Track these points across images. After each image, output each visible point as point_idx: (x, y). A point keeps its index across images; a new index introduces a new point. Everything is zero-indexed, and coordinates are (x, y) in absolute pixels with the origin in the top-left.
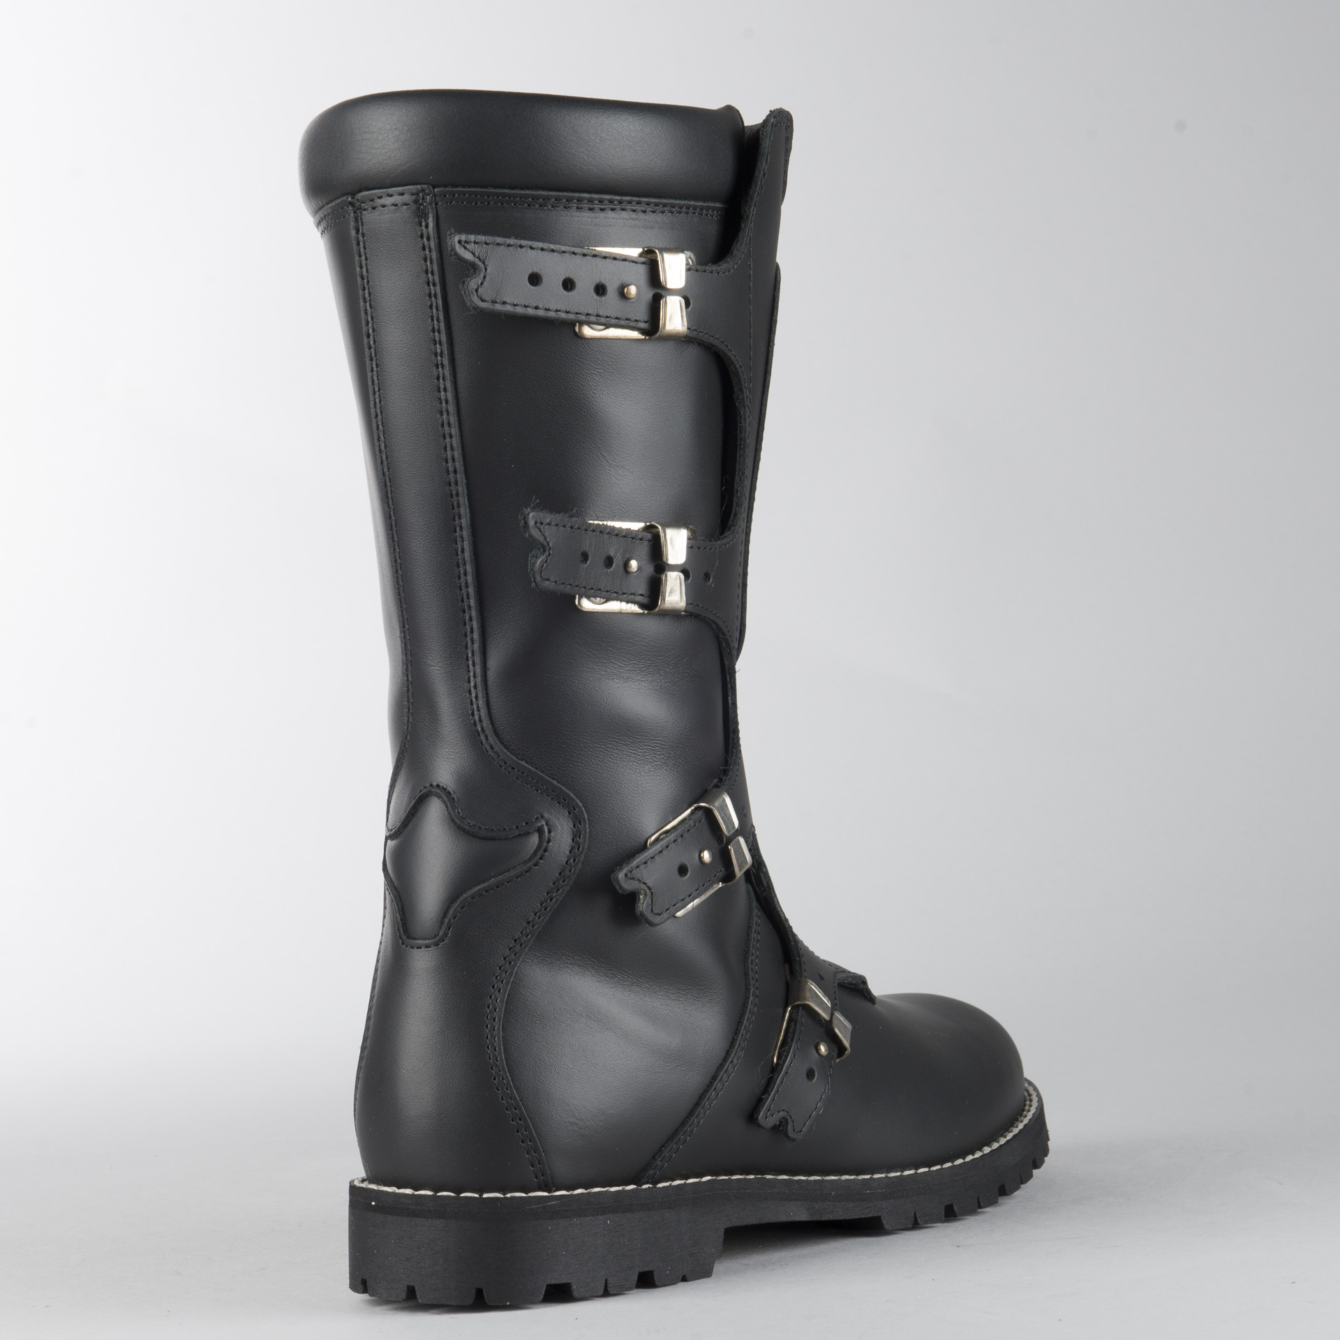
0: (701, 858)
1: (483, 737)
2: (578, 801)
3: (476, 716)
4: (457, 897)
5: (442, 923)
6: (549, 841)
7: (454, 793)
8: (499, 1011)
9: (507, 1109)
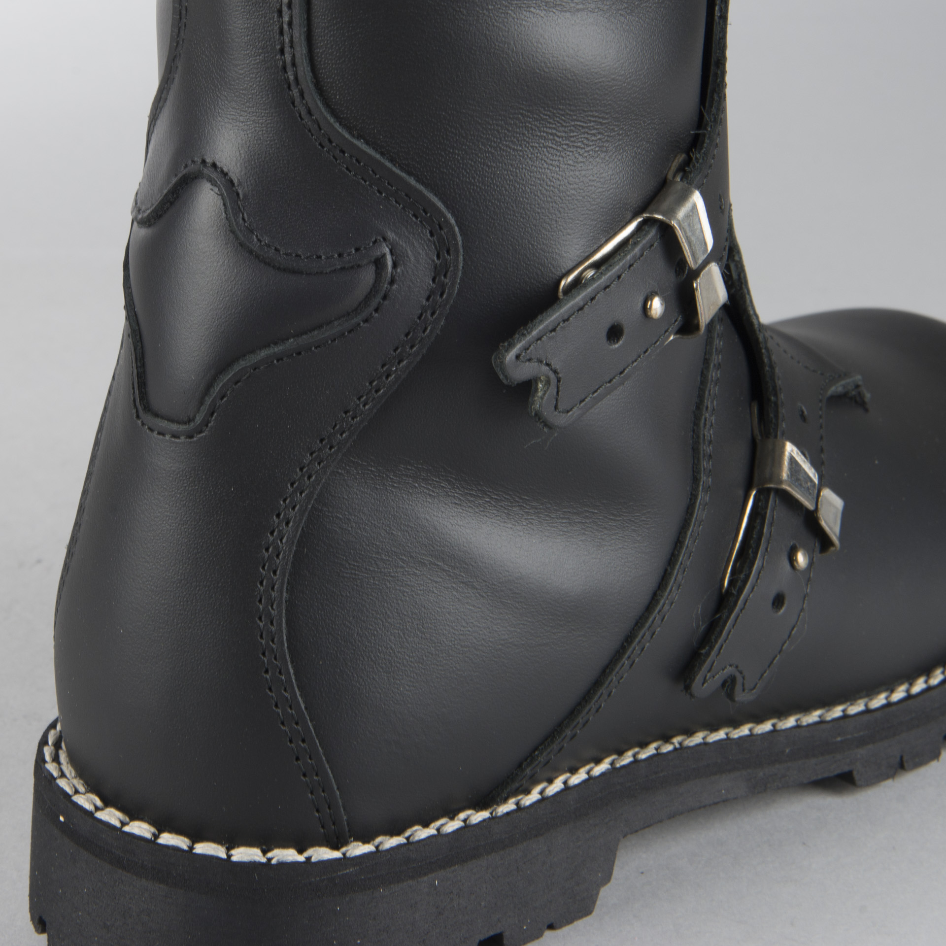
0: (645, 310)
1: (295, 92)
2: (449, 216)
3: (287, 55)
4: (229, 364)
5: (201, 402)
6: (392, 282)
7: (240, 183)
8: (284, 558)
9: (283, 723)
